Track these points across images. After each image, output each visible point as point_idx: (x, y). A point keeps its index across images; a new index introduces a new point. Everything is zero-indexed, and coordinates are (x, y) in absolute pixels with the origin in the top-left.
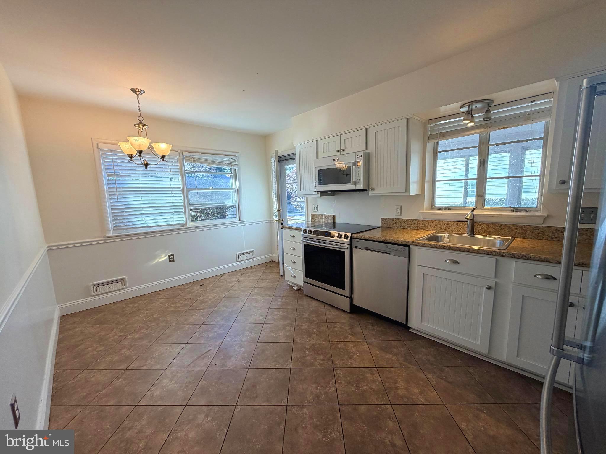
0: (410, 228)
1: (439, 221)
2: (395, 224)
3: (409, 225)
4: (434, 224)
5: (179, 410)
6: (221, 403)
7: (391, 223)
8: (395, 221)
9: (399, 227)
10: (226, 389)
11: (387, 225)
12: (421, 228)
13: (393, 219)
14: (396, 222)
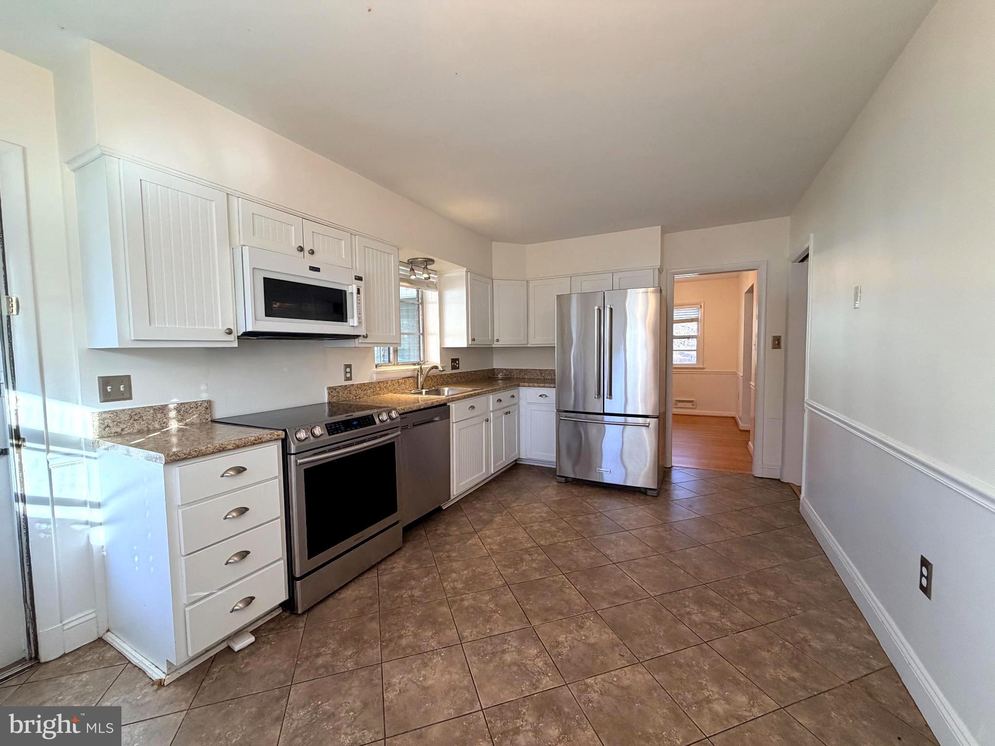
0: (366, 396)
1: (392, 381)
2: (348, 394)
3: (365, 392)
4: (388, 385)
5: (717, 645)
6: (664, 611)
7: (344, 393)
8: (348, 389)
9: (354, 396)
10: (645, 617)
11: (338, 398)
12: (377, 392)
13: (346, 386)
14: (350, 391)
